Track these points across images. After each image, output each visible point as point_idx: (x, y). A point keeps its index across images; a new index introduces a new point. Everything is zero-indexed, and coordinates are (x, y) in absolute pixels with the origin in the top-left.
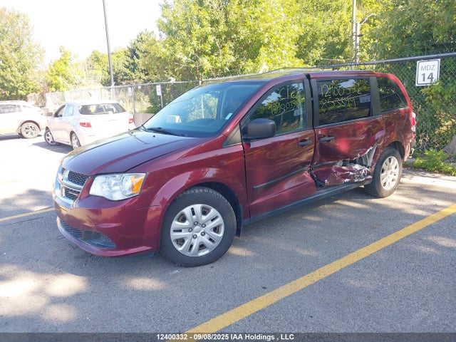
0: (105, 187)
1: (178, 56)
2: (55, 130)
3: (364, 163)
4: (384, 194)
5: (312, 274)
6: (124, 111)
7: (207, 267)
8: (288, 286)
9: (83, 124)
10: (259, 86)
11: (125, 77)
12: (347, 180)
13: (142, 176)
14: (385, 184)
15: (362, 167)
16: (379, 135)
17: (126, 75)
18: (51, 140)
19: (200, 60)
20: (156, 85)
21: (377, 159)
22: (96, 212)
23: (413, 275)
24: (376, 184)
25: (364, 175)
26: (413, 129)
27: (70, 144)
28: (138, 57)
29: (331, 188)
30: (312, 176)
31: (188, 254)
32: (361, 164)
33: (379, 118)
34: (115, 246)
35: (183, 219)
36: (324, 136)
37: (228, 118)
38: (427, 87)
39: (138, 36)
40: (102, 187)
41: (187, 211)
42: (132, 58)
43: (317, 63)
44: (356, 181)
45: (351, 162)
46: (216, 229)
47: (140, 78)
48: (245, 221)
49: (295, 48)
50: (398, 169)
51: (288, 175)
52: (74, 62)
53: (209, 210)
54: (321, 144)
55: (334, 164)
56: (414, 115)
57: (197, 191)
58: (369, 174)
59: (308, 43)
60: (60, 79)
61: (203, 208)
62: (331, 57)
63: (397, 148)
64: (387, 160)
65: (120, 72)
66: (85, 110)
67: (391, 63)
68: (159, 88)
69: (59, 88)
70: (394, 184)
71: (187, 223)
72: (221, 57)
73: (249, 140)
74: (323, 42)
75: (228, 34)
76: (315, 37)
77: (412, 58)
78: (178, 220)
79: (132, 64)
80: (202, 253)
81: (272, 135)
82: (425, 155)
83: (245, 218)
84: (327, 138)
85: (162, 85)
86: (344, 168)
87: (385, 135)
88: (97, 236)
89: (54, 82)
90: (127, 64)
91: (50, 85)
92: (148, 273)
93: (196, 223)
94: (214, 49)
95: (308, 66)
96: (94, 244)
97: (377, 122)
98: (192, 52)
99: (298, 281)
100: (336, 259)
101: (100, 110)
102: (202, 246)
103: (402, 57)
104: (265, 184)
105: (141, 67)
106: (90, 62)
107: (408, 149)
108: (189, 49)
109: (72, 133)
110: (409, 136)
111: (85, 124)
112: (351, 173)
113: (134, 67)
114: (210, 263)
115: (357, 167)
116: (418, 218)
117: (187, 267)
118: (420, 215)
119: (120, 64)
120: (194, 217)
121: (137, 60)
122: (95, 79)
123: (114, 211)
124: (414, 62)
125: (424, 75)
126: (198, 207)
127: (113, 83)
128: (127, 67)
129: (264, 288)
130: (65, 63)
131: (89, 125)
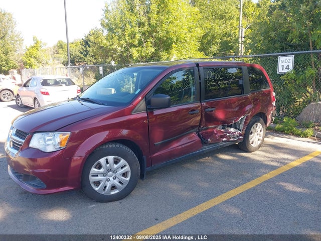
0: (41, 141)
1: (114, 47)
2: (23, 96)
3: (238, 127)
4: (252, 149)
5: (193, 209)
6: (74, 84)
7: (117, 203)
8: (174, 218)
9: (43, 93)
10: (161, 71)
11: (80, 60)
12: (225, 139)
13: (68, 134)
14: (253, 142)
15: (236, 130)
16: (248, 108)
17: (81, 58)
18: (20, 103)
19: (130, 50)
20: (99, 66)
21: (247, 125)
22: (33, 160)
23: (266, 211)
24: (246, 143)
25: (237, 136)
26: (274, 104)
27: (33, 107)
28: (89, 46)
29: (213, 145)
30: (199, 136)
31: (103, 193)
32: (236, 128)
33: (249, 96)
34: (45, 186)
35: (99, 167)
36: (208, 108)
37: (137, 93)
38: (285, 74)
39: (90, 32)
40: (39, 142)
41: (102, 161)
42: (85, 47)
43: (214, 55)
44: (231, 140)
45: (228, 126)
46: (124, 175)
47: (91, 61)
48: (147, 168)
49: (198, 44)
50: (262, 132)
51: (182, 134)
52: (44, 48)
53: (120, 161)
54: (206, 113)
55: (215, 128)
56: (274, 94)
57: (110, 146)
58: (241, 135)
59: (209, 41)
60: (32, 60)
61: (115, 159)
62: (225, 51)
63: (262, 117)
64: (255, 126)
65: (76, 56)
66: (45, 83)
67: (261, 57)
68: (101, 69)
69: (32, 66)
70: (259, 142)
71: (102, 170)
72: (145, 48)
73: (152, 109)
74: (219, 41)
75: (150, 33)
76: (213, 37)
77: (275, 54)
78: (96, 168)
79: (85, 51)
80: (113, 193)
81: (168, 106)
82: (283, 122)
83: (147, 167)
84: (210, 109)
85: (103, 67)
86: (222, 130)
87: (253, 108)
88: (33, 179)
89: (29, 62)
90: (82, 51)
91: (25, 64)
92: (72, 206)
93: (109, 170)
94: (140, 43)
95: (208, 57)
96: (30, 184)
97: (247, 98)
98: (125, 45)
99: (182, 214)
100: (212, 198)
101: (57, 83)
102: (113, 187)
103: (268, 53)
104: (161, 142)
105: (91, 53)
106: (57, 49)
107: (269, 117)
108: (122, 42)
109: (35, 99)
110: (271, 109)
111: (44, 93)
112: (228, 134)
113: (86, 53)
114: (120, 199)
115: (232, 130)
116: (273, 168)
117: (102, 202)
118: (275, 166)
119: (76, 51)
120: (108, 165)
121: (88, 49)
122: (58, 60)
123: (46, 160)
124: (276, 57)
125: (283, 66)
126: (111, 158)
127: (70, 64)
128: (82, 53)
129: (157, 220)
130: (37, 49)
131: (47, 94)
